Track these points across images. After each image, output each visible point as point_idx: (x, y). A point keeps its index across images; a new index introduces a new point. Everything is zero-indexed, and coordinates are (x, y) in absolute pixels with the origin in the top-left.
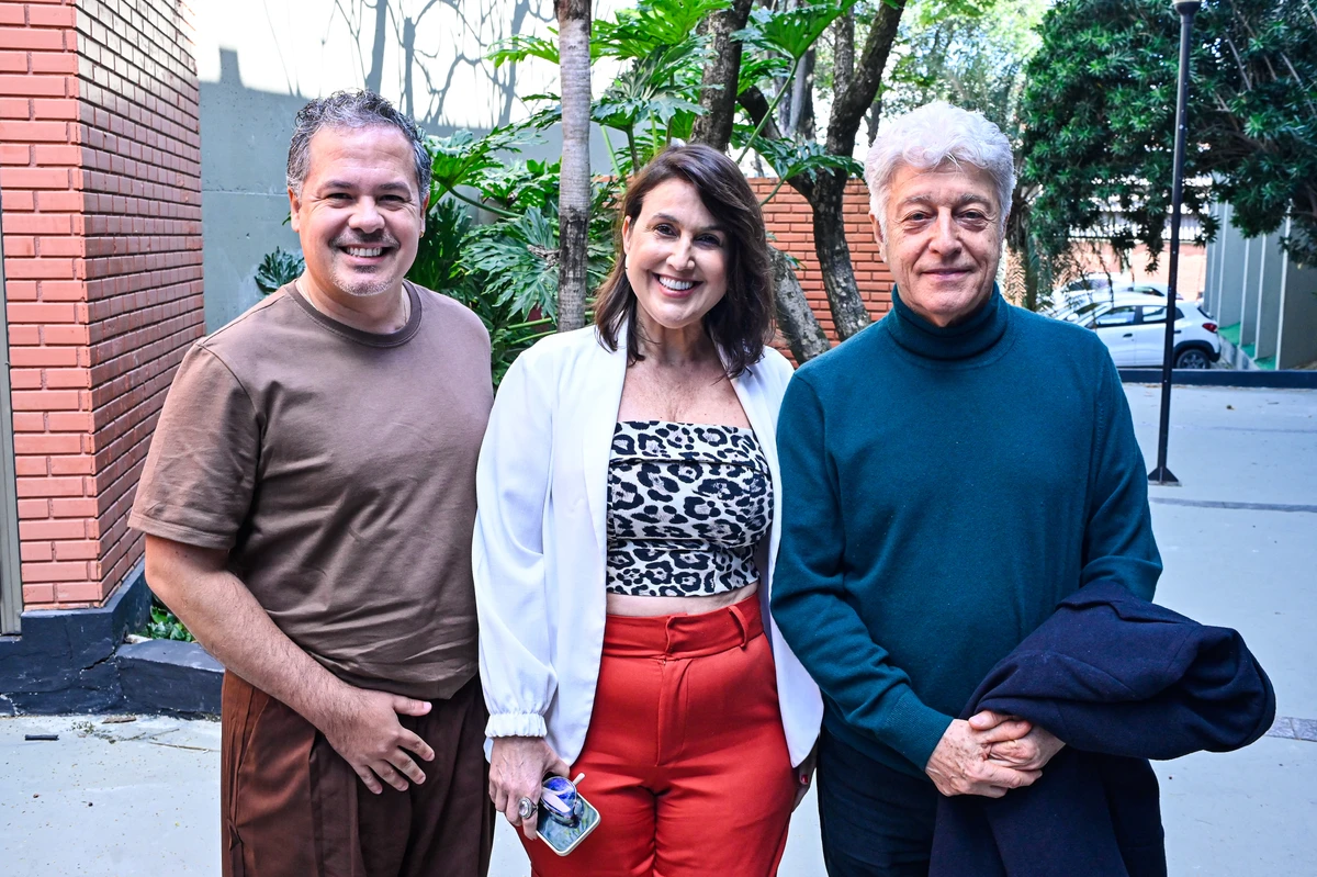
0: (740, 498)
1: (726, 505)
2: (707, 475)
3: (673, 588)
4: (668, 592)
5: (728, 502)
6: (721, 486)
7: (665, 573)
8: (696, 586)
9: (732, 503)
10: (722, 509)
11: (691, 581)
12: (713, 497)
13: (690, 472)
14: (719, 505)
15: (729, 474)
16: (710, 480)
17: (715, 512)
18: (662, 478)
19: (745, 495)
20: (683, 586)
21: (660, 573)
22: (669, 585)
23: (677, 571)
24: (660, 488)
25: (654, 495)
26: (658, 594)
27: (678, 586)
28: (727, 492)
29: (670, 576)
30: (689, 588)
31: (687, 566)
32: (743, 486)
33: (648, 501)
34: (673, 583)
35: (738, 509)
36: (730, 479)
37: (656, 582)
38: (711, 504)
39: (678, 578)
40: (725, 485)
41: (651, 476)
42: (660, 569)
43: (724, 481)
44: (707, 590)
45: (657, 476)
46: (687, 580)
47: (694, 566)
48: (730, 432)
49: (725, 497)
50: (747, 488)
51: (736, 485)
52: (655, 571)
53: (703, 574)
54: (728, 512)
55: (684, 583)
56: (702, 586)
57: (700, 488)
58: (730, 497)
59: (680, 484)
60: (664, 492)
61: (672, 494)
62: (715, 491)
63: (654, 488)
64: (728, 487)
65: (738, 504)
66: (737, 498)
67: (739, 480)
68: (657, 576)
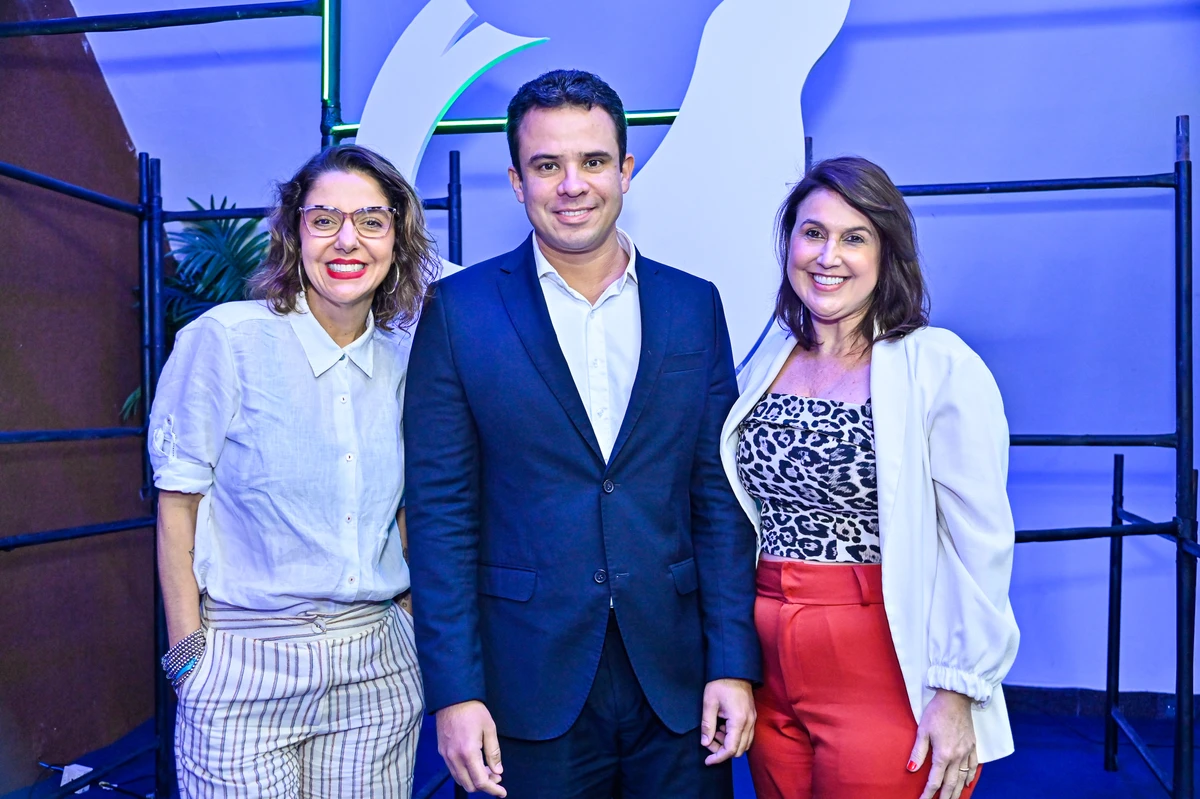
0: (819, 466)
1: (807, 471)
2: (796, 443)
3: (797, 551)
4: (793, 554)
5: (809, 468)
6: (804, 454)
7: (792, 537)
8: (818, 552)
9: (812, 469)
10: (805, 475)
11: (813, 547)
12: (798, 463)
13: (786, 439)
14: (802, 470)
15: (813, 444)
16: (797, 447)
17: (801, 477)
18: (767, 441)
19: (824, 463)
20: (805, 551)
21: (788, 536)
22: (793, 548)
23: (800, 536)
24: (764, 449)
25: (760, 454)
26: (785, 554)
27: (801, 550)
28: (808, 460)
29: (795, 540)
30: (810, 553)
31: (809, 533)
32: (823, 455)
33: (757, 460)
34: (797, 547)
35: (817, 476)
36: (812, 448)
37: (785, 544)
38: (797, 469)
39: (802, 543)
40: (807, 453)
41: (761, 438)
42: (788, 533)
43: (806, 449)
44: (828, 557)
45: (764, 439)
46: (809, 546)
47: (814, 533)
48: (835, 405)
49: (806, 464)
50: (827, 456)
51: (817, 454)
52: (785, 534)
53: (824, 542)
54: (809, 477)
55: (806, 547)
56: (824, 553)
57: (790, 453)
58: (810, 464)
59: (778, 448)
60: (766, 453)
61: (771, 456)
62: (799, 457)
63: (761, 449)
64: (809, 456)
65: (818, 470)
66: (816, 466)
67: (819, 450)
68: (786, 539)
